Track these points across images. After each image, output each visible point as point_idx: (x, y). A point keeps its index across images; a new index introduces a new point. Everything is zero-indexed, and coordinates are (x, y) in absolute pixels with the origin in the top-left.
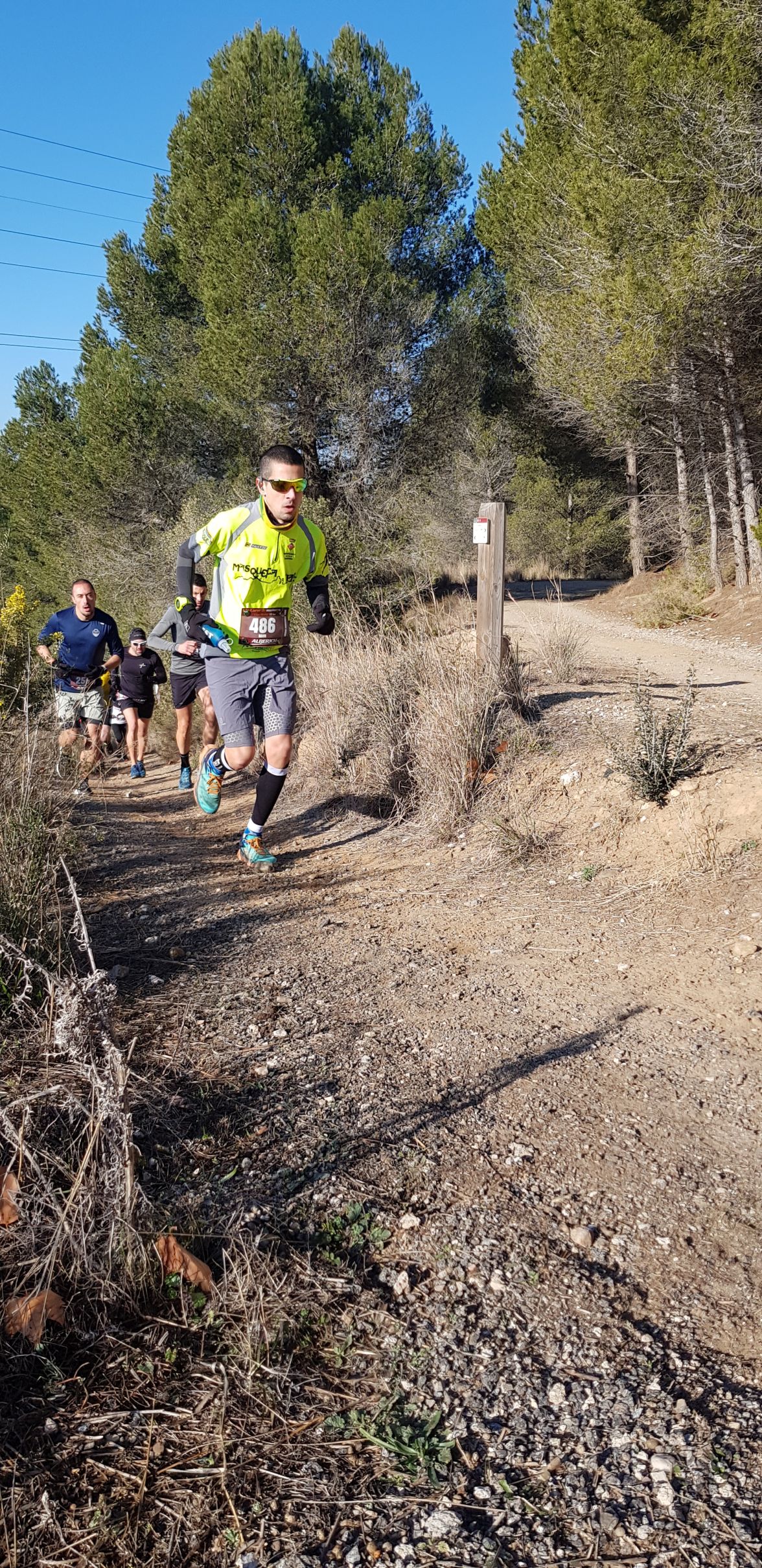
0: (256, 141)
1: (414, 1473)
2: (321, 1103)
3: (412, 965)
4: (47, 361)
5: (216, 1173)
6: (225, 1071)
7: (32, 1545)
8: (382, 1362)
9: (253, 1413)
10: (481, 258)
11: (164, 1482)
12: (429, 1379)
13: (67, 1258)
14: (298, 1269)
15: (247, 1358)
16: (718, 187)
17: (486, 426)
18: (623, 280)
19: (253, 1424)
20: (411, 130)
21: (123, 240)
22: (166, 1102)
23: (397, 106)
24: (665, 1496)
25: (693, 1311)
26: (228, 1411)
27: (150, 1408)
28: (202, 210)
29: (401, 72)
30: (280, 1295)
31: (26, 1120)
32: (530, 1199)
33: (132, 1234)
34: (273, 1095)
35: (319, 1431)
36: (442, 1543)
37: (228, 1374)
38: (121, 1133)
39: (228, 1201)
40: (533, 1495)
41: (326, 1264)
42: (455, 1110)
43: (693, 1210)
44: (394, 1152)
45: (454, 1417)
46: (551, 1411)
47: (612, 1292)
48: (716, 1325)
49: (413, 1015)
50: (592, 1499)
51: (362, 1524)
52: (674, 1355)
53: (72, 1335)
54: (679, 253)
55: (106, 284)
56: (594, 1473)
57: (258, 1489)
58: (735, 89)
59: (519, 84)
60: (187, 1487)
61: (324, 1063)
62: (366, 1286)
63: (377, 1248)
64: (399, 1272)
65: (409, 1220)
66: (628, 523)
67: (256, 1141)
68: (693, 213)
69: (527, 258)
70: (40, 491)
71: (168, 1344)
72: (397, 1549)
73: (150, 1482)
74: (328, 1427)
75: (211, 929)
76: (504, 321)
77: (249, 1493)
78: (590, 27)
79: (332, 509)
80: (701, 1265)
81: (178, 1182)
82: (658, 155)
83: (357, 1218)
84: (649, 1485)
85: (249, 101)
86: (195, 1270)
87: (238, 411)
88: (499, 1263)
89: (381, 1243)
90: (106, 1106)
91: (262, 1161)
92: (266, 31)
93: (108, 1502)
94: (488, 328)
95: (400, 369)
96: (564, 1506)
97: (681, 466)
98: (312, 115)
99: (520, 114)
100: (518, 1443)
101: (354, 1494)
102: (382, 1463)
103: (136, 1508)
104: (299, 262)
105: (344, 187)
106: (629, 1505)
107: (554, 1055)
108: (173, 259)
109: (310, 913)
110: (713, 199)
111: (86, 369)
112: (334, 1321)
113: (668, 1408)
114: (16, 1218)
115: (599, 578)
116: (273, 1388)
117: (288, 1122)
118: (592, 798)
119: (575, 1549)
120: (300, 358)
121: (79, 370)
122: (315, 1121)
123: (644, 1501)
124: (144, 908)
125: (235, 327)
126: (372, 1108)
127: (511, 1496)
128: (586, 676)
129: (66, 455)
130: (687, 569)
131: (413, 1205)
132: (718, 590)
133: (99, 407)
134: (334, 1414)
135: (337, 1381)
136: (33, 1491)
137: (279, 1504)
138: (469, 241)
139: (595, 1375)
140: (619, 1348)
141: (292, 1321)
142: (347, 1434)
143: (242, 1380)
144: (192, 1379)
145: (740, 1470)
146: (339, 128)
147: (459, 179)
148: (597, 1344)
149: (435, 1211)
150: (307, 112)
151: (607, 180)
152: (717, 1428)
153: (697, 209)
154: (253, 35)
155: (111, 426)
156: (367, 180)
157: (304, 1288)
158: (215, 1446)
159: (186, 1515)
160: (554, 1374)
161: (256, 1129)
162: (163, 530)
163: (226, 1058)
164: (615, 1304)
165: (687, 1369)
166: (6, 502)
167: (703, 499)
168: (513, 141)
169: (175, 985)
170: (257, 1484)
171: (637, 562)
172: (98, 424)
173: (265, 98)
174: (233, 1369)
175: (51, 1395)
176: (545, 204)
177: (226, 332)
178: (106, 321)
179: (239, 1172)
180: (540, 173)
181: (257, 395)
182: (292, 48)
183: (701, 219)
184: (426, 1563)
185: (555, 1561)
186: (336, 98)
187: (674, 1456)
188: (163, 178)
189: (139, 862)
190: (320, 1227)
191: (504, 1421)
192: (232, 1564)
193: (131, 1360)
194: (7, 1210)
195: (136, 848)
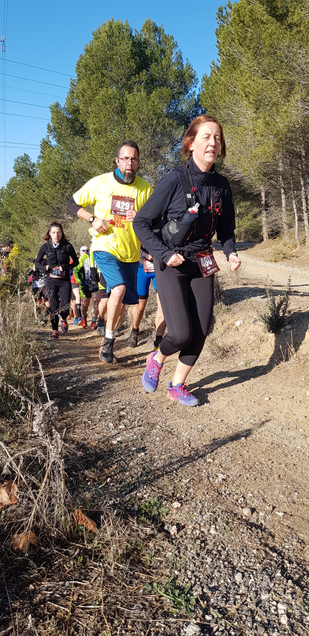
0: (111, 65)
1: (180, 609)
2: (139, 455)
4: (27, 154)
5: (97, 484)
6: (100, 442)
8: (166, 563)
9: (114, 583)
11: (78, 611)
12: (186, 570)
13: (37, 518)
14: (131, 524)
15: (111, 561)
16: (299, 83)
18: (260, 121)
19: (114, 588)
20: (174, 60)
21: (57, 105)
22: (76, 454)
23: (168, 51)
24: (284, 620)
25: (293, 543)
26: (104, 582)
27: (72, 581)
28: (89, 93)
29: (170, 37)
30: (124, 534)
31: (21, 462)
32: (226, 496)
33: (64, 509)
34: (120, 452)
35: (141, 591)
37: (103, 567)
38: (60, 467)
39: (102, 496)
40: (230, 619)
41: (143, 522)
42: (194, 460)
44: (170, 476)
45: (196, 586)
46: (236, 584)
47: (260, 535)
49: (176, 420)
50: (254, 621)
51: (159, 629)
52: (286, 562)
53: (40, 550)
54: (283, 110)
55: (51, 123)
56: (254, 610)
57: (117, 615)
58: (306, 44)
59: (218, 42)
60: (88, 613)
61: (140, 439)
62: (159, 531)
63: (163, 516)
64: (172, 526)
65: (176, 504)
66: (262, 219)
67: (113, 471)
68: (289, 94)
69: (221, 112)
70: (23, 206)
71: (79, 554)
73: (73, 611)
74: (145, 589)
75: (93, 384)
77: (113, 616)
78: (247, 20)
81: (82, 488)
82: (275, 71)
83: (155, 503)
84: (277, 615)
85: (109, 49)
86: (91, 526)
88: (214, 523)
89: (165, 514)
90: (54, 456)
91: (116, 479)
92: (116, 21)
93: (55, 619)
95: (169, 157)
96: (242, 623)
97: (283, 196)
98: (134, 54)
99: (218, 54)
100: (223, 597)
101: (156, 617)
102: (167, 604)
103: (67, 622)
104: (129, 114)
105: (147, 84)
106: (269, 624)
108: (77, 113)
110: (297, 88)
111: (42, 157)
112: (146, 545)
113: (285, 583)
114: (17, 501)
115: (249, 242)
116: (122, 573)
117: (126, 463)
118: (248, 332)
121: (40, 157)
122: (137, 463)
123: (275, 622)
124: (66, 375)
125: (103, 140)
127: (221, 619)
128: (245, 282)
129: (34, 191)
130: (286, 238)
131: (178, 498)
132: (298, 247)
133: (47, 172)
134: (147, 584)
135: (148, 570)
136: (25, 614)
137: (126, 621)
138: (197, 105)
139: (254, 569)
140: (264, 558)
141: (129, 545)
142: (153, 592)
143: (109, 570)
144: (89, 569)
146: (145, 60)
147: (193, 80)
148: (254, 557)
149: (187, 500)
150: (132, 53)
151: (254, 81)
152: (305, 592)
153: (290, 92)
154: (110, 22)
155: (52, 180)
156: (156, 81)
157: (134, 532)
158: (99, 596)
159: (87, 625)
160: (237, 569)
161: (113, 466)
162: (73, 221)
163: (99, 436)
164: (262, 540)
165: (292, 567)
166: (10, 210)
167: (292, 210)
168: (216, 65)
169: (79, 407)
170: (116, 612)
171: (265, 235)
172: (47, 179)
173: (115, 48)
174: (106, 565)
175: (32, 574)
176: (229, 90)
177: (99, 142)
178: (51, 138)
179: (107, 484)
180: (227, 78)
181: (111, 167)
182: (126, 28)
183: (292, 97)
186: (144, 47)
187: (287, 603)
188: (74, 80)
189: (64, 356)
190: (140, 507)
191: (217, 588)
193: (64, 561)
194: (13, 498)
195: (62, 351)
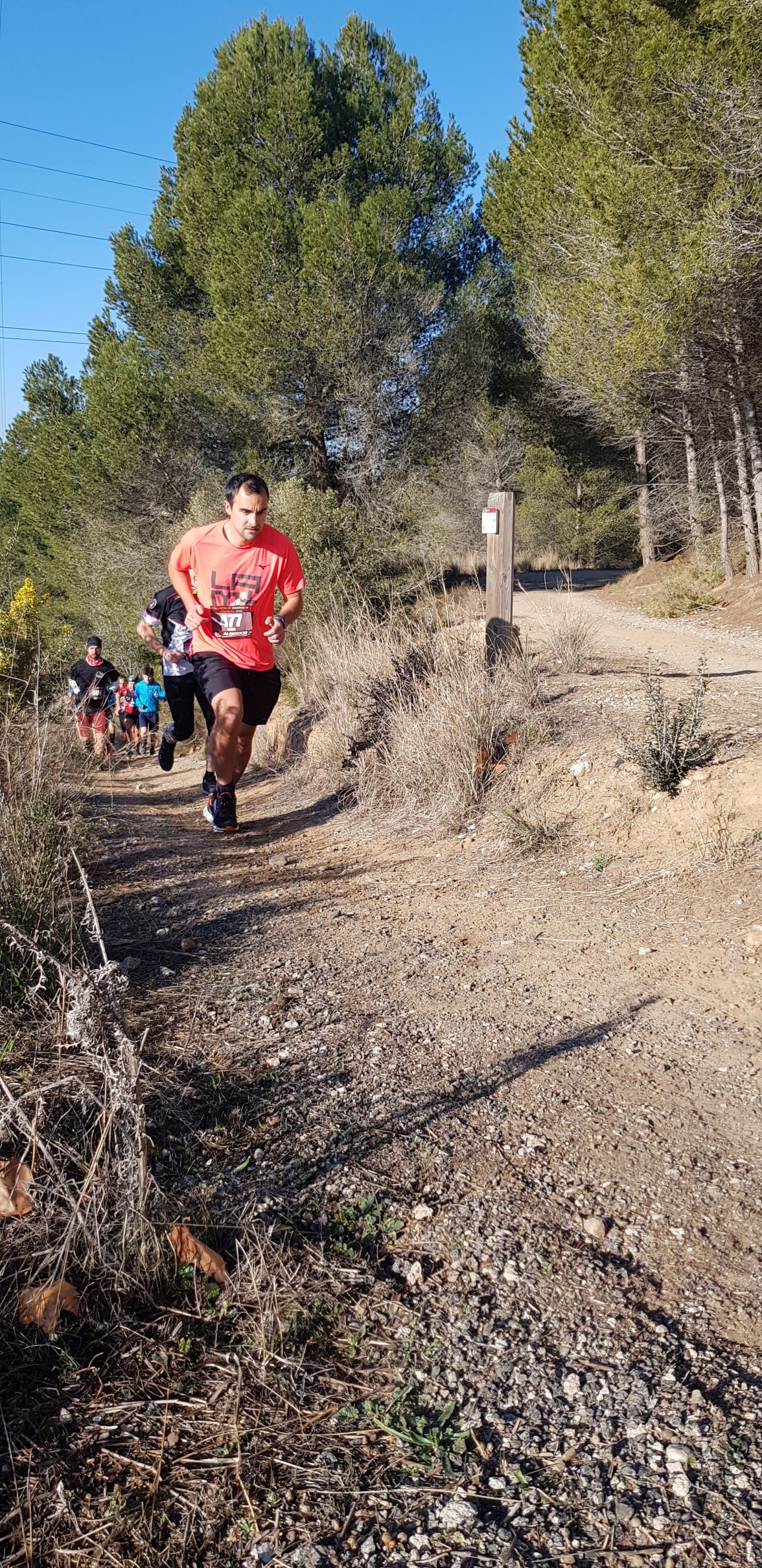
0: (262, 132)
1: (428, 1463)
2: (333, 1094)
3: (423, 956)
4: (55, 354)
5: (229, 1164)
6: (237, 1061)
7: (47, 1534)
8: (396, 1352)
9: (267, 1403)
10: (489, 247)
11: (178, 1472)
12: (443, 1369)
13: (81, 1248)
14: (311, 1259)
15: (261, 1349)
16: (727, 173)
17: (495, 416)
18: (631, 267)
19: (267, 1414)
20: (419, 119)
21: (129, 233)
22: (178, 1093)
23: (404, 94)
24: (681, 1487)
25: (707, 1302)
26: (242, 1401)
27: (165, 1398)
28: (208, 202)
29: (408, 60)
30: (293, 1286)
31: (40, 1111)
32: (543, 1190)
33: (146, 1224)
34: (285, 1086)
35: (333, 1421)
36: (457, 1534)
37: (242, 1364)
38: (134, 1124)
39: (240, 1192)
40: (549, 1485)
41: (339, 1254)
42: (467, 1101)
43: (707, 1201)
44: (407, 1143)
45: (468, 1407)
46: (565, 1402)
47: (626, 1282)
48: (730, 1316)
49: (424, 1006)
50: (607, 1490)
51: (376, 1514)
52: (688, 1346)
53: (87, 1325)
54: (687, 240)
55: (114, 277)
56: (609, 1463)
57: (273, 1479)
58: (744, 74)
59: (526, 72)
60: (202, 1477)
61: (335, 1054)
62: (379, 1277)
63: (390, 1239)
64: (412, 1262)
65: (422, 1211)
66: (638, 512)
67: (268, 1131)
68: (702, 200)
69: (535, 246)
70: (49, 485)
71: (182, 1334)
72: (412, 1539)
73: (165, 1471)
74: (342, 1418)
75: (222, 921)
76: (512, 310)
77: (263, 1483)
78: (598, 14)
79: (340, 501)
80: (715, 1256)
81: (191, 1173)
82: (667, 142)
83: (370, 1209)
84: (664, 1476)
85: (255, 91)
86: (208, 1261)
87: (246, 402)
88: (512, 1254)
89: (394, 1233)
90: (119, 1097)
91: (274, 1151)
92: (272, 21)
93: (123, 1492)
94: (495, 318)
95: (408, 359)
96: (579, 1496)
97: (690, 454)
98: (317, 106)
99: (527, 102)
100: (533, 1433)
101: (368, 1485)
102: (396, 1453)
103: (151, 1498)
104: (306, 253)
105: (351, 177)
106: (644, 1496)
107: (566, 1046)
108: (180, 251)
109: (320, 904)
110: (722, 185)
111: (94, 363)
112: (347, 1311)
113: (683, 1399)
114: (30, 1209)
115: (608, 568)
116: (288, 1378)
117: (300, 1113)
118: (603, 789)
119: (590, 1540)
120: (307, 349)
121: (87, 363)
122: (327, 1112)
123: (659, 1492)
124: (155, 900)
125: (243, 318)
126: (384, 1099)
127: (526, 1486)
128: (596, 666)
129: (74, 448)
130: (697, 558)
131: (426, 1196)
132: (729, 578)
133: (107, 401)
134: (348, 1404)
135: (351, 1371)
136: (48, 1480)
137: (294, 1495)
138: (476, 230)
139: (609, 1365)
140: (634, 1338)
141: (305, 1311)
142: (361, 1424)
143: (255, 1370)
144: (206, 1369)
145: (756, 1461)
146: (345, 117)
147: (467, 168)
148: (611, 1335)
149: (448, 1201)
150: (313, 102)
151: (614, 168)
152: (733, 1419)
153: (705, 196)
154: (259, 25)
155: (119, 419)
156: (374, 170)
157: (317, 1278)
158: (229, 1436)
159: (201, 1505)
160: (568, 1364)
161: (268, 1119)
162: (171, 522)
163: (237, 1049)
164: (629, 1295)
165: (702, 1360)
167: (713, 487)
168: (521, 128)
169: (187, 977)
170: (272, 1473)
171: (647, 551)
172: (106, 417)
173: (271, 88)
174: (247, 1359)
175: (66, 1385)
176: (553, 192)
177: (233, 324)
178: (113, 314)
179: (252, 1163)
180: (548, 160)
181: (265, 386)
182: (298, 38)
183: (710, 206)
184: (441, 1553)
185: (571, 1552)
186: (343, 87)
187: (689, 1447)
188: (170, 170)
189: (150, 854)
190: (333, 1217)
191: (518, 1412)
192: (248, 1554)
193: (145, 1350)
194: (20, 1200)
195: (147, 840)
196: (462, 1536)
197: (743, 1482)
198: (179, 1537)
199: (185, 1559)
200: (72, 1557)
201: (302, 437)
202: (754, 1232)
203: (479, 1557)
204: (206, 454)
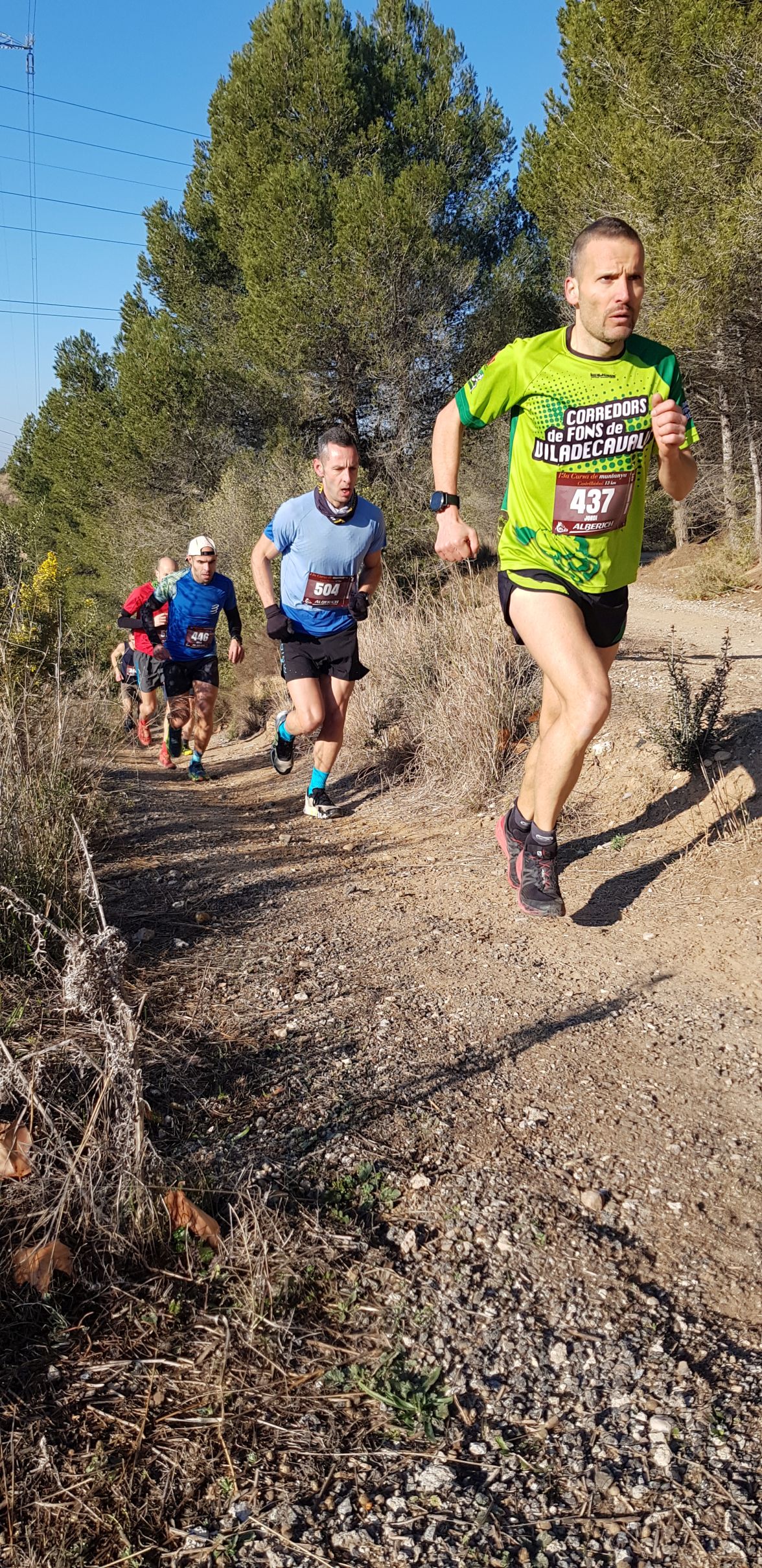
0: (297, 106)
1: (410, 1428)
2: (338, 1065)
3: (436, 932)
4: (87, 330)
5: (230, 1131)
6: (245, 1032)
7: (29, 1487)
8: (385, 1318)
9: (254, 1364)
10: (525, 223)
11: (161, 1430)
12: (430, 1336)
13: (75, 1210)
14: (306, 1225)
15: (250, 1312)
18: (668, 244)
19: (253, 1376)
20: (456, 93)
21: (163, 207)
22: (184, 1061)
23: (441, 68)
24: (662, 1458)
25: (701, 1276)
26: (229, 1362)
27: (153, 1358)
28: (242, 176)
29: (445, 33)
30: (287, 1251)
31: (37, 1074)
32: (542, 1162)
33: (141, 1187)
34: (291, 1056)
35: (319, 1384)
36: (434, 1497)
37: (230, 1327)
38: (132, 1089)
39: (239, 1158)
40: (530, 1452)
41: (334, 1221)
42: (472, 1073)
43: (707, 1176)
44: (408, 1114)
45: (454, 1373)
46: (551, 1370)
47: (620, 1254)
48: (723, 1290)
49: (434, 981)
50: (588, 1458)
51: (356, 1476)
52: (679, 1318)
53: (79, 1285)
54: (725, 215)
55: (147, 252)
56: (592, 1432)
57: (255, 1440)
59: (564, 44)
60: (185, 1435)
61: (343, 1026)
62: (373, 1244)
63: (387, 1208)
64: (406, 1231)
65: (420, 1181)
67: (272, 1101)
68: (740, 175)
69: (571, 222)
70: (80, 462)
71: (173, 1295)
72: (389, 1502)
73: (148, 1430)
74: (327, 1381)
75: (238, 895)
76: (547, 287)
77: (245, 1443)
79: (371, 480)
80: (711, 1230)
81: (192, 1139)
82: (705, 115)
83: (367, 1177)
84: (647, 1446)
85: (290, 64)
86: (203, 1225)
87: (278, 380)
88: (507, 1224)
89: (391, 1202)
90: (116, 1061)
91: (276, 1120)
93: (106, 1449)
94: (531, 295)
95: (441, 336)
96: (559, 1464)
97: (726, 435)
98: (354, 78)
99: (565, 74)
100: (516, 1401)
101: (349, 1447)
102: (380, 1417)
103: (133, 1455)
104: (340, 229)
105: (386, 152)
106: (625, 1465)
107: (574, 1020)
108: (213, 226)
109: (337, 880)
110: (760, 160)
111: (126, 339)
112: (339, 1277)
113: (670, 1370)
114: (29, 1171)
116: (275, 1341)
117: (304, 1083)
118: (623, 769)
119: (568, 1506)
120: (340, 326)
121: (119, 339)
122: (331, 1082)
123: (640, 1462)
124: (172, 873)
125: (275, 294)
126: (388, 1070)
127: (506, 1452)
129: (106, 425)
130: (731, 540)
131: (425, 1165)
133: (139, 377)
134: (335, 1368)
135: (339, 1336)
136: (32, 1435)
137: (275, 1455)
138: (513, 205)
139: (598, 1335)
140: (624, 1310)
141: (297, 1276)
142: (346, 1388)
143: (244, 1333)
144: (195, 1330)
145: (740, 1433)
146: (381, 91)
147: (504, 143)
148: (601, 1306)
149: (446, 1172)
150: (349, 76)
151: (652, 141)
152: (719, 1392)
153: (743, 171)
155: (151, 396)
156: (409, 144)
157: (311, 1244)
158: (215, 1396)
159: (182, 1463)
160: (556, 1334)
161: (272, 1089)
162: (201, 500)
163: (246, 1020)
164: (622, 1267)
165: (692, 1333)
166: (47, 472)
167: (748, 468)
168: (557, 101)
169: (200, 949)
170: (254, 1434)
171: (680, 533)
172: (138, 393)
173: (308, 61)
174: (237, 1322)
175: (55, 1343)
176: (589, 166)
177: (266, 300)
178: (146, 290)
179: (253, 1131)
180: (585, 134)
181: (297, 364)
182: (334, 9)
183: (748, 181)
184: (417, 1516)
185: (547, 1518)
186: (379, 60)
187: (674, 1418)
188: (203, 144)
189: (171, 829)
190: (331, 1185)
191: (503, 1379)
192: (225, 1512)
193: (136, 1311)
194: (20, 1163)
195: (169, 814)
196: (439, 1500)
197: (725, 1454)
198: (159, 1493)
199: (164, 1515)
200: (52, 1510)
201: (334, 415)
202: (752, 1208)
203: (455, 1521)
204: (237, 432)
